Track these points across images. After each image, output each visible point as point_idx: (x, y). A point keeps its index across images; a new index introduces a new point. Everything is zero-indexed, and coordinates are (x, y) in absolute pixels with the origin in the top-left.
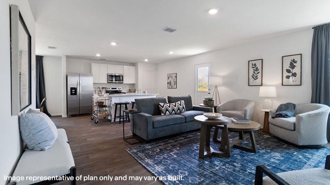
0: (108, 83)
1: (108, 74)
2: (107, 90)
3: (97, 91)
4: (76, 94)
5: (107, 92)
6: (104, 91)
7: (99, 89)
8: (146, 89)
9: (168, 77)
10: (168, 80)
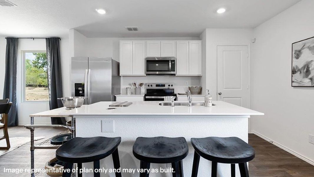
0: (147, 75)
1: (146, 59)
2: (148, 88)
7: (133, 87)
8: (225, 88)
9: (296, 51)
10: (294, 59)
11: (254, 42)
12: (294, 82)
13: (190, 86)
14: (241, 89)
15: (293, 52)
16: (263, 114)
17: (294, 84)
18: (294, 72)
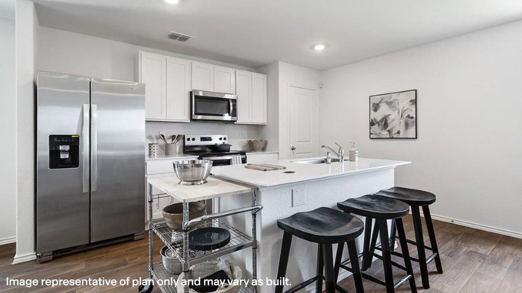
0: (192, 120)
1: (191, 93)
2: (187, 143)
3: (156, 148)
4: (74, 160)
5: (187, 150)
6: (178, 146)
7: (161, 142)
8: (298, 142)
9: (374, 104)
10: (372, 112)
11: (321, 87)
12: (372, 134)
13: (253, 140)
14: (311, 142)
15: (371, 106)
16: (410, 162)
17: (372, 136)
18: (372, 124)
